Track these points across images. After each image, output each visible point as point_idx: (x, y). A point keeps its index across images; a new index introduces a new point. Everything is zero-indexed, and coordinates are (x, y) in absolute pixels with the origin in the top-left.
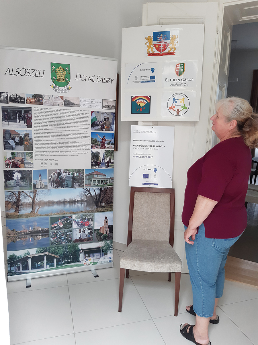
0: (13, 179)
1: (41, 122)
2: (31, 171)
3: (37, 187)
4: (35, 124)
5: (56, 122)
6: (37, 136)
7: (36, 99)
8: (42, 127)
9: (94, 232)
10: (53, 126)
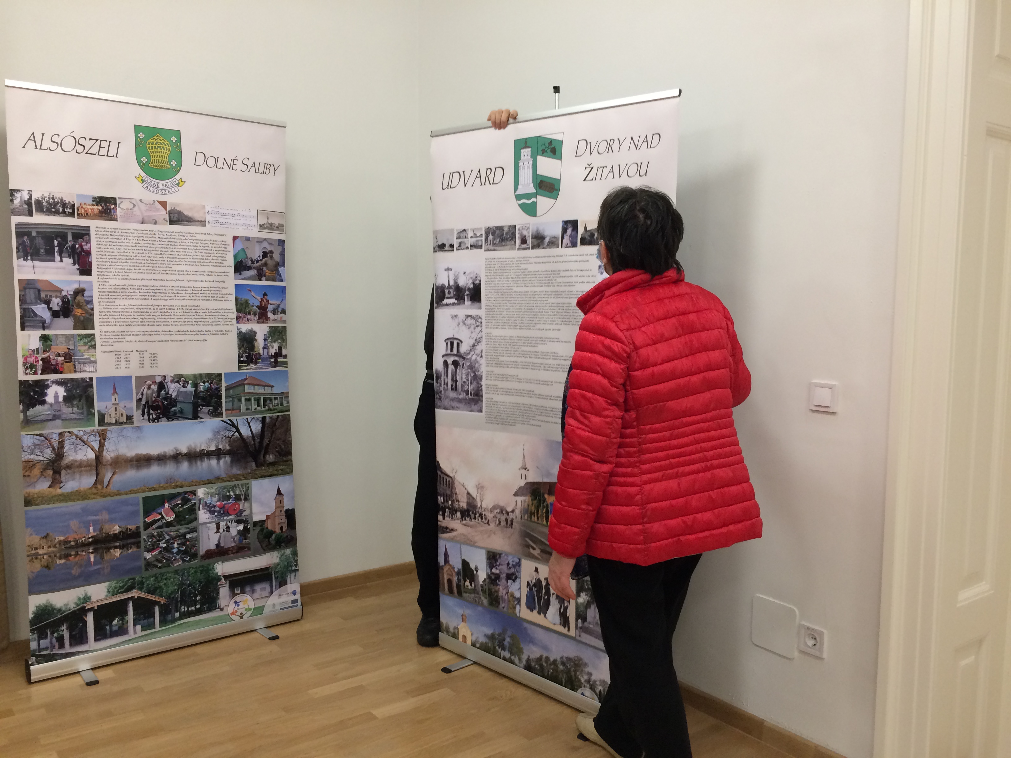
0: (43, 402)
2: (91, 379)
3: (107, 420)
4: (100, 267)
5: (152, 262)
6: (104, 294)
7: (100, 208)
8: (116, 274)
9: (251, 529)
10: (143, 271)
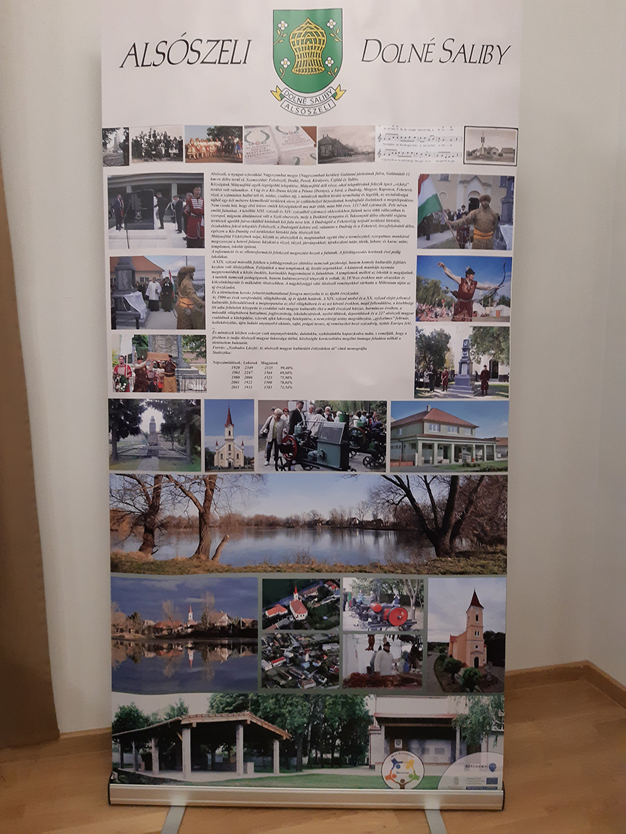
0: (136, 431)
1: (235, 224)
2: (198, 402)
3: (217, 462)
4: (216, 234)
5: (290, 225)
6: (220, 275)
7: (219, 144)
8: (238, 245)
9: (425, 654)
10: (277, 240)
